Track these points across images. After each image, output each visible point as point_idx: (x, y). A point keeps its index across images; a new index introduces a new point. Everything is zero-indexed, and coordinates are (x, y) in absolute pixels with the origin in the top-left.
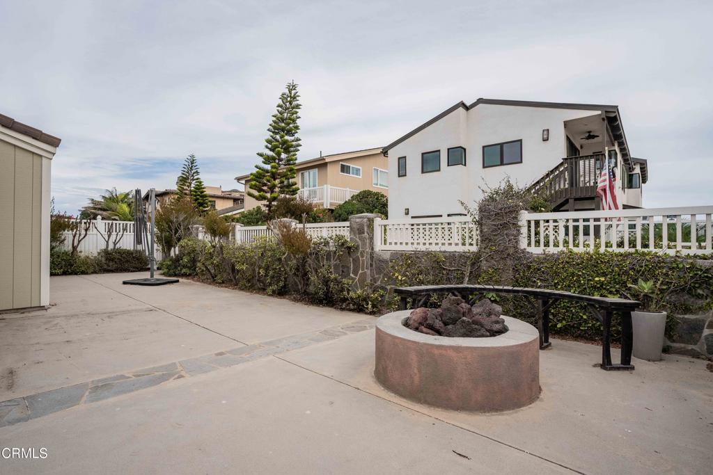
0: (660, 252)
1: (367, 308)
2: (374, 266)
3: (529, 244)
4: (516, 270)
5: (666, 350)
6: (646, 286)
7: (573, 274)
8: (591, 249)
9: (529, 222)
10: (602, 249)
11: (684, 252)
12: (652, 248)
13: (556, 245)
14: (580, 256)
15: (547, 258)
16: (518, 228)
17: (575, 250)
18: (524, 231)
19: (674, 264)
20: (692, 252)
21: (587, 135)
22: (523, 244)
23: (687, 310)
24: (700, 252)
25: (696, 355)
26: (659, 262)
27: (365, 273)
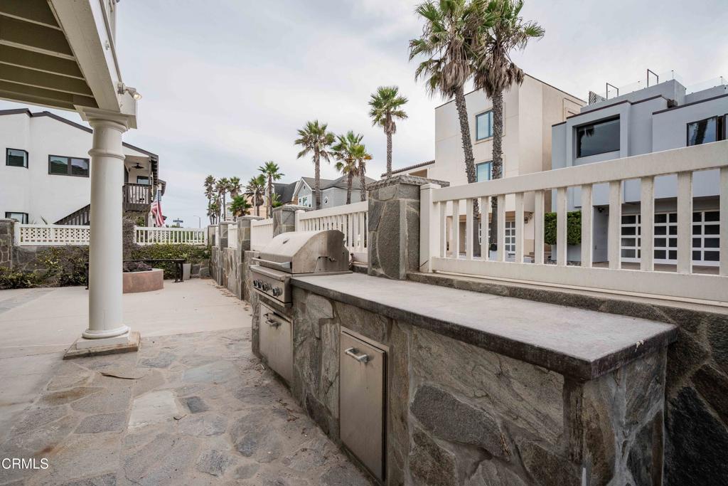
0: (188, 244)
1: (28, 285)
2: (18, 257)
3: (137, 241)
4: (133, 253)
5: (191, 277)
6: (185, 255)
7: (159, 253)
8: (165, 243)
9: (138, 231)
10: (170, 243)
11: (195, 244)
12: (186, 243)
13: (151, 241)
14: (162, 246)
15: (147, 247)
16: (133, 233)
17: (159, 244)
18: (135, 235)
19: (192, 248)
20: (198, 243)
21: (136, 165)
22: (135, 242)
23: (196, 263)
24: (199, 244)
25: (198, 277)
26: (188, 247)
27: (9, 262)
